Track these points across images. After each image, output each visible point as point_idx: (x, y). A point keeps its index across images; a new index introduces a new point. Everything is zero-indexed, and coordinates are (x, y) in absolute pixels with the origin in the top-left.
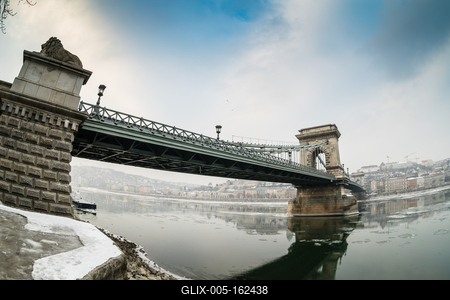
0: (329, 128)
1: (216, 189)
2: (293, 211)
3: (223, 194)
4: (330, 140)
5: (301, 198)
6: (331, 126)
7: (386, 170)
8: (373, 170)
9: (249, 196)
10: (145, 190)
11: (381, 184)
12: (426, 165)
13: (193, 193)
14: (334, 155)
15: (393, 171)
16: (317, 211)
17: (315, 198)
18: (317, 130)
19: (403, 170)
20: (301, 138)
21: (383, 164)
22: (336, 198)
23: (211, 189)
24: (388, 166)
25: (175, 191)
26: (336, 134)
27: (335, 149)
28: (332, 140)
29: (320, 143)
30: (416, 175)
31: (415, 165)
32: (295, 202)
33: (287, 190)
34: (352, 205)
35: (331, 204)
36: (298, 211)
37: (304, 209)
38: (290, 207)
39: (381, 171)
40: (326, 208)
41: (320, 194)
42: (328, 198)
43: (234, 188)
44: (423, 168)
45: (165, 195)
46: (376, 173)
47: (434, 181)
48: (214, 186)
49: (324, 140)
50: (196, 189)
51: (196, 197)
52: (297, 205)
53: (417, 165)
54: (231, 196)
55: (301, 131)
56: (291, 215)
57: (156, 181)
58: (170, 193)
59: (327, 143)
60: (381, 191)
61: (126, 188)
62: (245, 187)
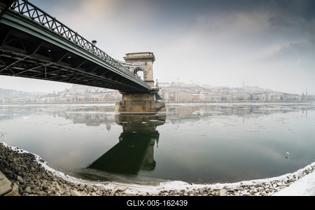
0: (148, 54)
1: (58, 95)
2: (120, 110)
3: (63, 99)
5: (125, 101)
6: (150, 53)
7: (175, 87)
8: (166, 86)
10: (15, 100)
11: (172, 95)
12: (206, 87)
13: (44, 99)
14: (150, 73)
15: (181, 88)
16: (138, 110)
17: (135, 101)
18: (139, 55)
19: (188, 88)
20: (127, 59)
21: (173, 83)
22: (150, 102)
23: (55, 95)
24: (177, 84)
25: (32, 99)
26: (152, 59)
27: (151, 69)
28: (149, 63)
29: (141, 64)
30: (199, 93)
31: (198, 87)
32: (121, 104)
33: (116, 94)
34: (162, 107)
35: (147, 106)
36: (123, 111)
37: (127, 108)
38: (117, 107)
39: (172, 87)
40: (144, 109)
41: (139, 99)
42: (145, 102)
43: (70, 94)
44: (204, 89)
45: (27, 103)
46: (168, 88)
47: (213, 99)
48: (57, 93)
49: (144, 63)
50: (45, 96)
51: (45, 102)
52: (123, 106)
53: (199, 87)
54: (68, 100)
55: (128, 54)
56: (119, 113)
57: (20, 92)
58: (29, 101)
59: (146, 64)
60: (172, 99)
61: (4, 100)
62: (77, 94)
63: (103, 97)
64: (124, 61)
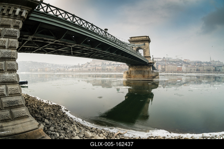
0: (145, 38)
1: (82, 67)
2: (127, 77)
3: (85, 69)
4: (146, 44)
5: (130, 71)
6: (146, 37)
7: (166, 61)
8: (159, 60)
9: (98, 70)
10: (48, 69)
11: (163, 67)
12: (186, 61)
13: (71, 69)
14: (148, 50)
15: (170, 62)
16: (139, 77)
17: (138, 71)
18: (139, 38)
19: (174, 62)
20: (131, 41)
21: (164, 58)
22: (148, 72)
23: (79, 66)
24: (167, 59)
25: (62, 69)
26: (149, 41)
27: (148, 48)
29: (141, 44)
30: (182, 65)
31: (181, 61)
32: (127, 73)
33: (124, 66)
34: (156, 76)
35: (146, 75)
36: (129, 78)
37: (132, 76)
38: (125, 75)
39: (163, 61)
40: (144, 76)
41: (140, 69)
42: (144, 72)
43: (91, 66)
44: (185, 63)
45: (58, 71)
46: (161, 61)
47: (191, 70)
48: (80, 65)
49: (143, 43)
50: (72, 67)
51: (72, 71)
52: (129, 74)
53: (182, 61)
54: (89, 70)
55: (131, 38)
56: (126, 80)
57: (52, 64)
58: (60, 70)
59: (145, 45)
60: (164, 70)
61: (39, 70)
62: (96, 65)
63: (115, 68)
64: (128, 42)
